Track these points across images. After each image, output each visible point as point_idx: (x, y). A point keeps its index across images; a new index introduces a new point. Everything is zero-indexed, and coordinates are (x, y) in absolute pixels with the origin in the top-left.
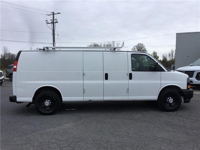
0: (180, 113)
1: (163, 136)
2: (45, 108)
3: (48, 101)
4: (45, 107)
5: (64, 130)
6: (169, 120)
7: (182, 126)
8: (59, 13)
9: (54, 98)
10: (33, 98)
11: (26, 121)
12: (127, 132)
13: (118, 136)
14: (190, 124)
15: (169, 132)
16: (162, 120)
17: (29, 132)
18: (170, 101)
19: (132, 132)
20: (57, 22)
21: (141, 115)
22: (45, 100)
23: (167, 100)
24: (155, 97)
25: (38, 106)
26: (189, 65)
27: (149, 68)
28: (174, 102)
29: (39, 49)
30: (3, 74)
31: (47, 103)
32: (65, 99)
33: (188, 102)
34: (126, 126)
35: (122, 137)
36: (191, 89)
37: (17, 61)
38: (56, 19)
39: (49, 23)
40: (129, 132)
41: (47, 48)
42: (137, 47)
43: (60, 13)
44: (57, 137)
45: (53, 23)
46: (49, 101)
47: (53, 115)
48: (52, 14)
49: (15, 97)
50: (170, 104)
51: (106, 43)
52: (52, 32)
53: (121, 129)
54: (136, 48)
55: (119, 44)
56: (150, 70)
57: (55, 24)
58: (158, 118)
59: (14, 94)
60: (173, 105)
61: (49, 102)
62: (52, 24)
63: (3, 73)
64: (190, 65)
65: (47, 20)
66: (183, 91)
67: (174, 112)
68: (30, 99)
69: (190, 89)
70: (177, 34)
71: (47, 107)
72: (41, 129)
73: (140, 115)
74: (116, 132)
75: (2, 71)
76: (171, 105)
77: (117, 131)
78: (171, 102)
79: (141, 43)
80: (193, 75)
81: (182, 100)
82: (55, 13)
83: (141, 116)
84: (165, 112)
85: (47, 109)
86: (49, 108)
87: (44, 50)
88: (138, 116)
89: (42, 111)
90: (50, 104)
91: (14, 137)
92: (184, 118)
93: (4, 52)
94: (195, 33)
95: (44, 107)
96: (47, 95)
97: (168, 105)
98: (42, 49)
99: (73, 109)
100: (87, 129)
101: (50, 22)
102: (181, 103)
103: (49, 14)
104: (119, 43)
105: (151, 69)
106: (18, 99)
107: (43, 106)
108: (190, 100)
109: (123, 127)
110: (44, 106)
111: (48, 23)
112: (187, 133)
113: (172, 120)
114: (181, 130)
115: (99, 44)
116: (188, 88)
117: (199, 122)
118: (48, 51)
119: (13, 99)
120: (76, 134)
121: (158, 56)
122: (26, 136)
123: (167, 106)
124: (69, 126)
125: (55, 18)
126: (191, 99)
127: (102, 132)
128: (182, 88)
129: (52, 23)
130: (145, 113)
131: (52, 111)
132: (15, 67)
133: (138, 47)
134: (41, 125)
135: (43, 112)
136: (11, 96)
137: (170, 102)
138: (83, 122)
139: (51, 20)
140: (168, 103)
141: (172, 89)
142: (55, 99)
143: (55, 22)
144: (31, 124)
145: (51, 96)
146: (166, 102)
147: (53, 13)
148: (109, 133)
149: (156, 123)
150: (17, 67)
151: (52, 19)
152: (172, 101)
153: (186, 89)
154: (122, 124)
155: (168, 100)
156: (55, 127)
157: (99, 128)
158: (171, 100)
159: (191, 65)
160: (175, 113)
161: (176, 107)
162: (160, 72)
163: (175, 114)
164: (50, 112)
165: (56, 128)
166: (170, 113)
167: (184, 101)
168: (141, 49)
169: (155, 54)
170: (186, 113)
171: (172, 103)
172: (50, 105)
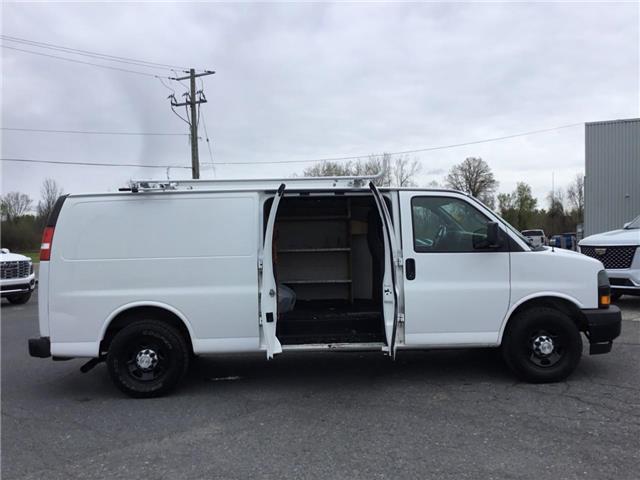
0: (577, 387)
1: (506, 467)
2: (140, 376)
3: (147, 353)
4: (140, 371)
5: (189, 449)
6: (536, 413)
7: (574, 432)
8: (210, 73)
9: (166, 342)
10: (101, 342)
11: (76, 420)
12: (389, 455)
13: (358, 465)
14: (602, 426)
15: (529, 453)
16: (513, 413)
17: (77, 453)
18: (544, 348)
19: (405, 454)
20: (205, 101)
21: (445, 397)
22: (138, 351)
23: (535, 346)
24: (493, 336)
25: (117, 371)
26: (621, 227)
27: (473, 240)
28: (557, 349)
29: (120, 190)
30: (32, 267)
31: (145, 360)
32: (201, 344)
33: (606, 349)
34: (392, 431)
35: (370, 471)
36: (614, 309)
37: (51, 229)
38: (201, 92)
39: (179, 102)
40: (395, 453)
41: (145, 185)
42: (462, 169)
43: (213, 73)
44: (162, 469)
45: (192, 104)
46: (151, 352)
47: (164, 399)
48: (189, 75)
49: (46, 342)
50: (545, 359)
51: (365, 161)
52: (189, 132)
53: (373, 442)
54: (460, 172)
55: (405, 162)
56: (474, 246)
57: (197, 105)
58: (501, 405)
59: (44, 333)
60: (553, 360)
61: (152, 356)
62: (189, 106)
63: (30, 264)
64: (626, 225)
65: (172, 96)
66: (584, 315)
67: (559, 384)
68: (92, 348)
69: (611, 306)
70: (588, 125)
71: (145, 371)
72: (118, 443)
73: (443, 396)
74: (355, 455)
75: (29, 259)
76: (549, 362)
77: (356, 451)
78: (548, 351)
79: (477, 158)
80: (632, 259)
81: (584, 344)
82: (197, 73)
83: (445, 400)
84: (527, 386)
85: (145, 377)
86: (151, 376)
87: (135, 190)
88: (436, 397)
89: (128, 386)
90: (154, 361)
91: (26, 471)
92: (589, 403)
93: (46, 196)
94: (626, 122)
95: (134, 372)
96: (145, 333)
97: (538, 362)
98: (129, 190)
99: (230, 378)
100: (261, 443)
101: (182, 100)
102: (580, 355)
103: (180, 77)
104: (403, 159)
105: (478, 245)
106: (56, 348)
107: (133, 369)
108: (611, 342)
109: (379, 437)
110: (135, 369)
111: (177, 105)
112: (587, 458)
113: (545, 412)
114: (569, 447)
115: (342, 163)
116: (601, 306)
117: (635, 419)
118: (147, 194)
119: (40, 348)
120: (223, 460)
121: (533, 198)
122: (67, 466)
123: (532, 363)
124: (206, 435)
125: (198, 88)
126: (614, 341)
127: (308, 453)
128: (582, 306)
129: (188, 103)
130: (461, 388)
131: (160, 385)
132: (46, 246)
133: (465, 170)
134: (120, 430)
135: (133, 388)
136: (34, 337)
137: (543, 352)
138: (253, 419)
139: (187, 94)
140: (536, 355)
141: (549, 309)
142: (171, 347)
143: (197, 99)
144: (90, 429)
145: (157, 335)
146: (530, 351)
147: (192, 71)
148: (331, 458)
149: (490, 422)
150: (50, 246)
151: (188, 89)
152: (549, 347)
153: (596, 306)
154: (378, 426)
155: (538, 344)
156: (160, 439)
157: (300, 440)
158: (546, 346)
159: (627, 228)
160: (560, 387)
161: (566, 369)
162: (507, 254)
163: (560, 392)
164: (153, 389)
165: (166, 439)
166: (543, 387)
167: (591, 347)
168: (478, 175)
169: (523, 190)
170: (597, 385)
171: (549, 355)
172: (155, 364)
